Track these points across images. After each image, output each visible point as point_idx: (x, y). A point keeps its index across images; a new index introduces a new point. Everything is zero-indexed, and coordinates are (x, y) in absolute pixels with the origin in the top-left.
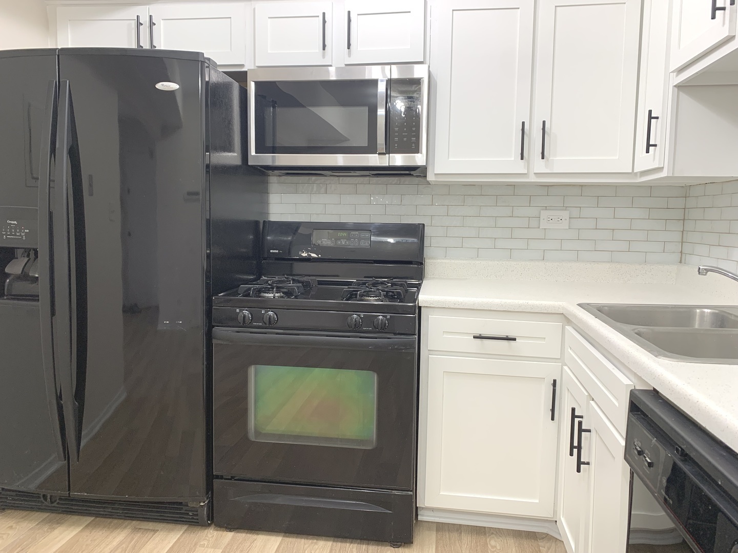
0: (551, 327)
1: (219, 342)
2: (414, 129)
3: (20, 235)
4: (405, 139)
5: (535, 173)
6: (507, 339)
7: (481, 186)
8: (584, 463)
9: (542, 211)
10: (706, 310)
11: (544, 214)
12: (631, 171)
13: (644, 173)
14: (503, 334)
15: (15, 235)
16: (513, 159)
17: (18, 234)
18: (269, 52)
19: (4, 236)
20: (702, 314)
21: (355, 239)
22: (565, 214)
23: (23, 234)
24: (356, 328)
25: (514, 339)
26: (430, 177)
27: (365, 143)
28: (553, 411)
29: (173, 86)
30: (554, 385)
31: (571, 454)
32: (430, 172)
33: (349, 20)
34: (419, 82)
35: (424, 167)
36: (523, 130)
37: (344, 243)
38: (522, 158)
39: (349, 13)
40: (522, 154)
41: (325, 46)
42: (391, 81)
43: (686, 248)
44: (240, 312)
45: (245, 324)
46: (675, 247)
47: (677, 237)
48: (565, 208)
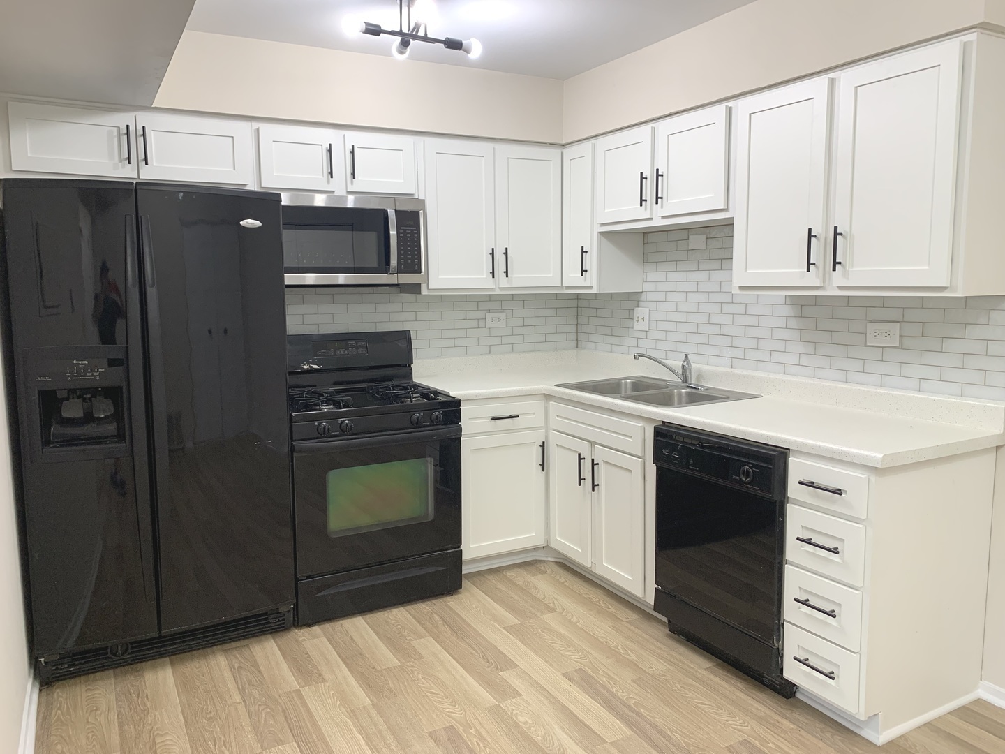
0: (538, 405)
1: (300, 454)
2: (416, 253)
3: (93, 375)
4: (410, 261)
5: (499, 288)
6: (511, 417)
8: (596, 485)
9: (487, 314)
10: (628, 381)
11: (489, 316)
12: (560, 285)
13: (568, 288)
14: (508, 414)
15: (85, 375)
16: (485, 277)
17: (88, 374)
18: (274, 175)
19: (70, 378)
20: (626, 383)
21: (352, 348)
22: (503, 316)
23: (95, 374)
24: (416, 424)
25: (518, 417)
26: (424, 291)
27: (374, 264)
28: (543, 465)
29: (257, 223)
30: (543, 446)
31: (580, 485)
32: (424, 287)
33: (352, 152)
34: (417, 213)
35: (420, 284)
36: (492, 254)
37: (342, 353)
38: (493, 277)
39: (353, 146)
40: (493, 273)
41: (331, 173)
42: (397, 212)
43: (582, 336)
44: (320, 424)
45: (324, 434)
46: (573, 336)
47: (573, 328)
48: (503, 311)
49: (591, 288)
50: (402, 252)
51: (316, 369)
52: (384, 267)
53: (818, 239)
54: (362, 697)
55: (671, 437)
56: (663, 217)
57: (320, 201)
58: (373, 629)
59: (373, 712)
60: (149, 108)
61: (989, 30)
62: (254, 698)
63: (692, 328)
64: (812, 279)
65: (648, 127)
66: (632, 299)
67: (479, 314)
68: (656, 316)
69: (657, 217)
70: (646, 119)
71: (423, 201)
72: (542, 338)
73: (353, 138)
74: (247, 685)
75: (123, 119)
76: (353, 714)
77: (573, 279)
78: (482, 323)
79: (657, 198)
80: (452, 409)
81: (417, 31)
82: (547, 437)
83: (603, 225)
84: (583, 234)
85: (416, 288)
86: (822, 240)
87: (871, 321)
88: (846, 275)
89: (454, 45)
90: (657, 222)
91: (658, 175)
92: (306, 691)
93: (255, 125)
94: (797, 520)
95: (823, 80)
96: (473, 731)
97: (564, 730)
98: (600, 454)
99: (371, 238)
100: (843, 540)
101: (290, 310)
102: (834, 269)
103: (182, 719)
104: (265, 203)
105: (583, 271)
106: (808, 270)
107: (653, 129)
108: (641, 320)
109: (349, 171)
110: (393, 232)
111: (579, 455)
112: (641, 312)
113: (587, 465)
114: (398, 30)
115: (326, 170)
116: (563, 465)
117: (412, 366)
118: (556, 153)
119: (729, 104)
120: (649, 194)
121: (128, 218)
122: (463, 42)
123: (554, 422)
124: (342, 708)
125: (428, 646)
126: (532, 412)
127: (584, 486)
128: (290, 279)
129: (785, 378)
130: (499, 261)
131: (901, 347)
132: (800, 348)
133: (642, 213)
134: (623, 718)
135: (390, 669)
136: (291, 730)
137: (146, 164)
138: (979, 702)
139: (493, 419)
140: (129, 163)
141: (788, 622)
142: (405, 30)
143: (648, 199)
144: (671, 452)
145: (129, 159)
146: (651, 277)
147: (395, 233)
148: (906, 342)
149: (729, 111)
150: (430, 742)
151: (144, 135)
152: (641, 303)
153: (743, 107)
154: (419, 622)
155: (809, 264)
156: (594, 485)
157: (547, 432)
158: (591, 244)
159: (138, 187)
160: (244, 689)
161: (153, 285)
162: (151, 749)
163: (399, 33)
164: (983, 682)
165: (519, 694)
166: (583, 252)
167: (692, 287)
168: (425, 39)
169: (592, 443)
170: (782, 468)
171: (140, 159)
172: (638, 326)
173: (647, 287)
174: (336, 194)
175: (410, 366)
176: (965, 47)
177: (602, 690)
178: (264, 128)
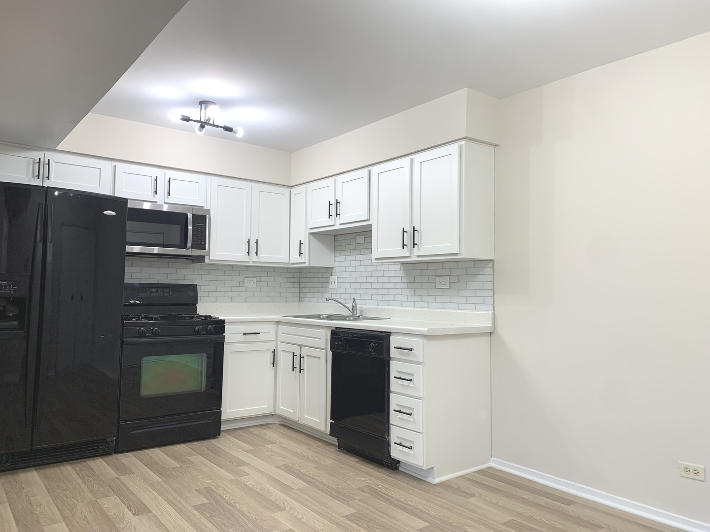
0: (272, 328)
1: (127, 346)
2: (203, 238)
3: (9, 290)
4: (199, 242)
5: (252, 262)
6: (255, 333)
7: (217, 265)
8: (302, 369)
11: (246, 280)
12: (289, 262)
13: (293, 264)
14: (253, 332)
15: (5, 290)
16: (244, 254)
17: (7, 289)
18: (123, 190)
21: (161, 292)
22: (255, 280)
23: (11, 289)
24: (197, 333)
25: (259, 334)
26: (207, 261)
27: (178, 243)
28: (273, 364)
29: (114, 213)
30: (274, 352)
31: (293, 371)
32: (207, 258)
33: (169, 182)
34: (205, 217)
35: (204, 256)
36: (249, 242)
37: (155, 295)
38: (249, 255)
39: (170, 178)
40: (248, 253)
41: (156, 192)
42: (193, 215)
43: (302, 295)
44: (140, 329)
45: (142, 335)
46: (297, 295)
47: (297, 290)
48: (255, 277)
49: (305, 263)
50: (195, 238)
51: (138, 303)
52: (184, 245)
53: (408, 233)
54: (156, 478)
55: (339, 335)
56: (340, 224)
57: (147, 206)
58: (164, 453)
59: (164, 484)
60: (54, 150)
61: (470, 140)
62: (90, 481)
63: (358, 286)
64: (405, 252)
65: (333, 178)
66: (329, 270)
67: (240, 278)
68: (341, 280)
69: (337, 224)
70: (331, 174)
71: (208, 211)
72: (278, 295)
73: (170, 174)
74: (86, 476)
75: (37, 155)
76: (151, 485)
77: (295, 258)
78: (241, 284)
79: (337, 214)
80: (219, 326)
81: (209, 121)
82: (277, 347)
83: (311, 229)
84: (301, 234)
85: (201, 259)
86: (409, 234)
87: (438, 276)
88: (419, 250)
89: (228, 129)
90: (338, 227)
91: (337, 203)
92: (122, 478)
93: (114, 163)
94: (395, 368)
95: (408, 159)
96: (221, 488)
97: (271, 486)
98: (305, 351)
99: (177, 229)
100: (413, 375)
101: (127, 269)
102: (414, 247)
103: (46, 490)
104: (119, 203)
105: (300, 254)
106: (403, 248)
107: (335, 180)
108: (333, 283)
109: (167, 191)
110: (190, 227)
111: (293, 353)
112: (333, 278)
113: (297, 359)
114: (199, 120)
115: (153, 190)
116: (285, 360)
117: (197, 305)
118: (287, 190)
119: (370, 168)
120: (333, 213)
121: (41, 205)
122: (233, 128)
123: (281, 337)
124: (145, 483)
125: (198, 459)
126: (268, 332)
127: (296, 371)
128: (129, 248)
129: (401, 308)
130: (253, 246)
131: (450, 288)
132: (407, 292)
133: (330, 222)
134: (305, 481)
135: (174, 468)
136: (113, 491)
137: (48, 179)
138: (490, 468)
139: (244, 334)
140: (38, 178)
141: (393, 425)
142: (203, 120)
143: (333, 215)
144: (338, 343)
145: (38, 176)
146: (338, 259)
147: (191, 228)
148: (452, 285)
149: (370, 172)
150: (196, 493)
151: (49, 164)
152: (333, 274)
153: (375, 170)
154: (193, 450)
155: (404, 245)
156: (300, 370)
157: (277, 344)
158: (305, 240)
159: (48, 189)
160: (84, 478)
161: (52, 241)
162: (27, 501)
163: (200, 121)
164: (493, 458)
165: (249, 474)
166: (300, 243)
167: (358, 263)
168: (213, 125)
169: (301, 346)
170: (388, 342)
171: (44, 176)
172: (331, 286)
173: (336, 265)
174: (158, 203)
175: (196, 305)
176: (461, 147)
177: (296, 471)
178: (119, 165)
